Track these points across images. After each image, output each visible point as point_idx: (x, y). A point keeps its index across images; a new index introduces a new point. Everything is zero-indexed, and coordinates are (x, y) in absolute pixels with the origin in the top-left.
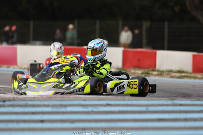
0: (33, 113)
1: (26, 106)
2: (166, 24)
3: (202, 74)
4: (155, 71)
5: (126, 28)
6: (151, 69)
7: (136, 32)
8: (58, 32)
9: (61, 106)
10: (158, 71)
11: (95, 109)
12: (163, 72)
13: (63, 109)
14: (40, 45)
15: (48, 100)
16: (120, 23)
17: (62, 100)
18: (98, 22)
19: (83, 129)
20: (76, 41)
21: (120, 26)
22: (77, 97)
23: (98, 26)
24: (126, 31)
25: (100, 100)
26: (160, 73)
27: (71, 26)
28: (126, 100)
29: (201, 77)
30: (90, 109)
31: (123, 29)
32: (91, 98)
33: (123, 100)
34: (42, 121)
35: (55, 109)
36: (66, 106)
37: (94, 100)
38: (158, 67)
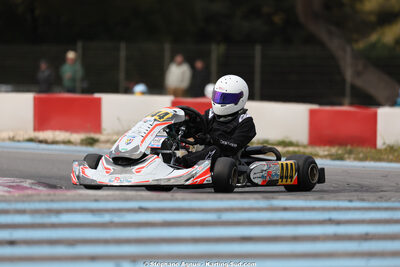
2: (258, 49)
3: (327, 148)
5: (179, 58)
7: (199, 65)
8: (43, 66)
9: (50, 212)
11: (117, 218)
13: (54, 219)
14: (7, 91)
15: (23, 201)
16: (167, 47)
17: (52, 201)
18: (123, 46)
19: (93, 258)
20: (78, 85)
21: (167, 54)
22: (81, 195)
23: (123, 53)
24: (180, 64)
25: (127, 199)
27: (71, 55)
28: (177, 200)
29: (326, 153)
30: (107, 218)
31: (172, 60)
32: (108, 196)
33: (172, 200)
34: (12, 243)
35: (38, 219)
36: (58, 212)
37: (115, 199)
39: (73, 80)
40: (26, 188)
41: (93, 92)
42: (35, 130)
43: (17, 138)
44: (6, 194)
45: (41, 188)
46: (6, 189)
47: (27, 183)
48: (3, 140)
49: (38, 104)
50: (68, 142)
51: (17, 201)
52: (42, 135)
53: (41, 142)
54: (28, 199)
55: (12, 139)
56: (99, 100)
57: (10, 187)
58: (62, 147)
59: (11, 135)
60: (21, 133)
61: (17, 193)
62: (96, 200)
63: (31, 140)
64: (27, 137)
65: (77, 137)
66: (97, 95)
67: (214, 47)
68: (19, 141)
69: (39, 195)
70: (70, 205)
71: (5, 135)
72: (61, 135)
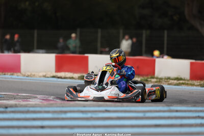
0: (34, 119)
1: (28, 112)
2: (166, 32)
3: (199, 81)
4: (153, 78)
5: (127, 37)
6: (150, 77)
7: (134, 40)
8: (61, 40)
9: (62, 112)
10: (157, 78)
11: (94, 115)
12: (161, 79)
13: (63, 116)
14: (43, 53)
15: (49, 107)
16: (121, 32)
17: (63, 107)
18: (99, 30)
20: (78, 50)
21: (121, 35)
22: (77, 104)
23: (99, 35)
24: (127, 40)
26: (158, 80)
27: (73, 35)
28: (124, 106)
29: (198, 84)
30: (89, 115)
31: (123, 38)
32: (90, 104)
33: (121, 106)
34: (42, 127)
35: (56, 116)
36: (66, 112)
37: (94, 106)
38: (156, 74)
39: (75, 47)
40: (51, 100)
41: (84, 53)
42: (56, 72)
43: (47, 76)
44: (40, 103)
45: (58, 100)
46: (41, 101)
47: (51, 98)
48: (40, 77)
49: (57, 59)
50: (72, 78)
51: (45, 106)
52: (59, 74)
53: (59, 78)
54: (51, 106)
55: (45, 76)
56: (87, 57)
57: (43, 100)
58: (69, 80)
59: (44, 74)
60: (49, 73)
61: (45, 103)
62: (84, 106)
63: (54, 77)
64: (52, 75)
65: (76, 75)
66: (86, 55)
67: (144, 32)
68: (48, 77)
69: (56, 104)
70: (72, 109)
71: (41, 74)
72: (69, 74)
